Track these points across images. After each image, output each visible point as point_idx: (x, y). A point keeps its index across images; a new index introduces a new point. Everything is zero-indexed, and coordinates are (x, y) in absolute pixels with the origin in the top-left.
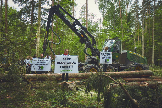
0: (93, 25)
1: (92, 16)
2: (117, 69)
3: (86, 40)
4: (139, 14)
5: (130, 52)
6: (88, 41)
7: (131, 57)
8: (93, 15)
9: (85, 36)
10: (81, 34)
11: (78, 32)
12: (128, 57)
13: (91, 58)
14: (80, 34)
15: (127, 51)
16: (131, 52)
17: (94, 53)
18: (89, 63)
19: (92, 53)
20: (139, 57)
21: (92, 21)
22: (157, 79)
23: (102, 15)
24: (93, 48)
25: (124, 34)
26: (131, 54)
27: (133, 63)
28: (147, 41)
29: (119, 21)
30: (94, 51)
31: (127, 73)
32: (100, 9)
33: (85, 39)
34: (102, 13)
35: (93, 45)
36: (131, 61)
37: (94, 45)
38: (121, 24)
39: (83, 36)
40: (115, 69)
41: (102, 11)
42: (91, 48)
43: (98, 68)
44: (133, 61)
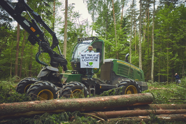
1: (76, 16)
3: (39, 38)
4: (137, 20)
5: (117, 61)
6: (43, 40)
7: (120, 69)
10: (30, 27)
11: (25, 22)
12: (115, 69)
13: (46, 70)
14: (29, 26)
15: (112, 60)
16: (119, 61)
17: (55, 61)
18: (43, 79)
19: (51, 61)
20: (132, 69)
21: (76, 22)
23: (91, 18)
24: (54, 52)
25: (117, 42)
26: (120, 65)
27: (123, 80)
28: (146, 52)
29: (112, 27)
30: (55, 58)
32: (89, 10)
33: (38, 36)
34: (91, 15)
35: (53, 47)
36: (119, 76)
37: (55, 47)
38: (114, 29)
39: (34, 30)
40: (91, 89)
41: (92, 12)
42: (50, 53)
44: (122, 75)
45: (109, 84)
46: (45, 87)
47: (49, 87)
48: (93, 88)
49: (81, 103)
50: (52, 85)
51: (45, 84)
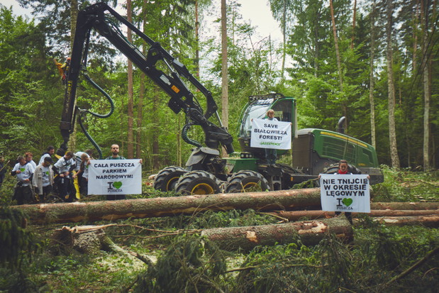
0: (249, 57)
1: (245, 32)
2: (280, 182)
3: (186, 101)
4: (397, 20)
5: (322, 133)
6: (192, 105)
7: (327, 147)
8: (248, 30)
9: (184, 91)
10: (171, 86)
11: (163, 78)
12: (318, 147)
13: (200, 153)
14: (169, 84)
15: (312, 130)
16: (325, 132)
17: (213, 138)
18: (195, 167)
19: (207, 139)
20: (350, 146)
21: (245, 46)
22: (387, 210)
23: (280, 28)
24: (210, 123)
26: (327, 139)
27: (332, 165)
29: (330, 45)
30: (213, 133)
31: (291, 195)
32: (274, 11)
33: (184, 98)
34: (279, 22)
35: (208, 115)
36: (327, 159)
37: (211, 115)
38: (335, 50)
39: (176, 90)
40: (274, 182)
41: (280, 14)
42: (204, 125)
43: (218, 181)
44: (332, 157)
45: (308, 173)
46: (201, 180)
47: (207, 180)
48: (278, 180)
49: (255, 198)
50: (212, 176)
51: (201, 175)
